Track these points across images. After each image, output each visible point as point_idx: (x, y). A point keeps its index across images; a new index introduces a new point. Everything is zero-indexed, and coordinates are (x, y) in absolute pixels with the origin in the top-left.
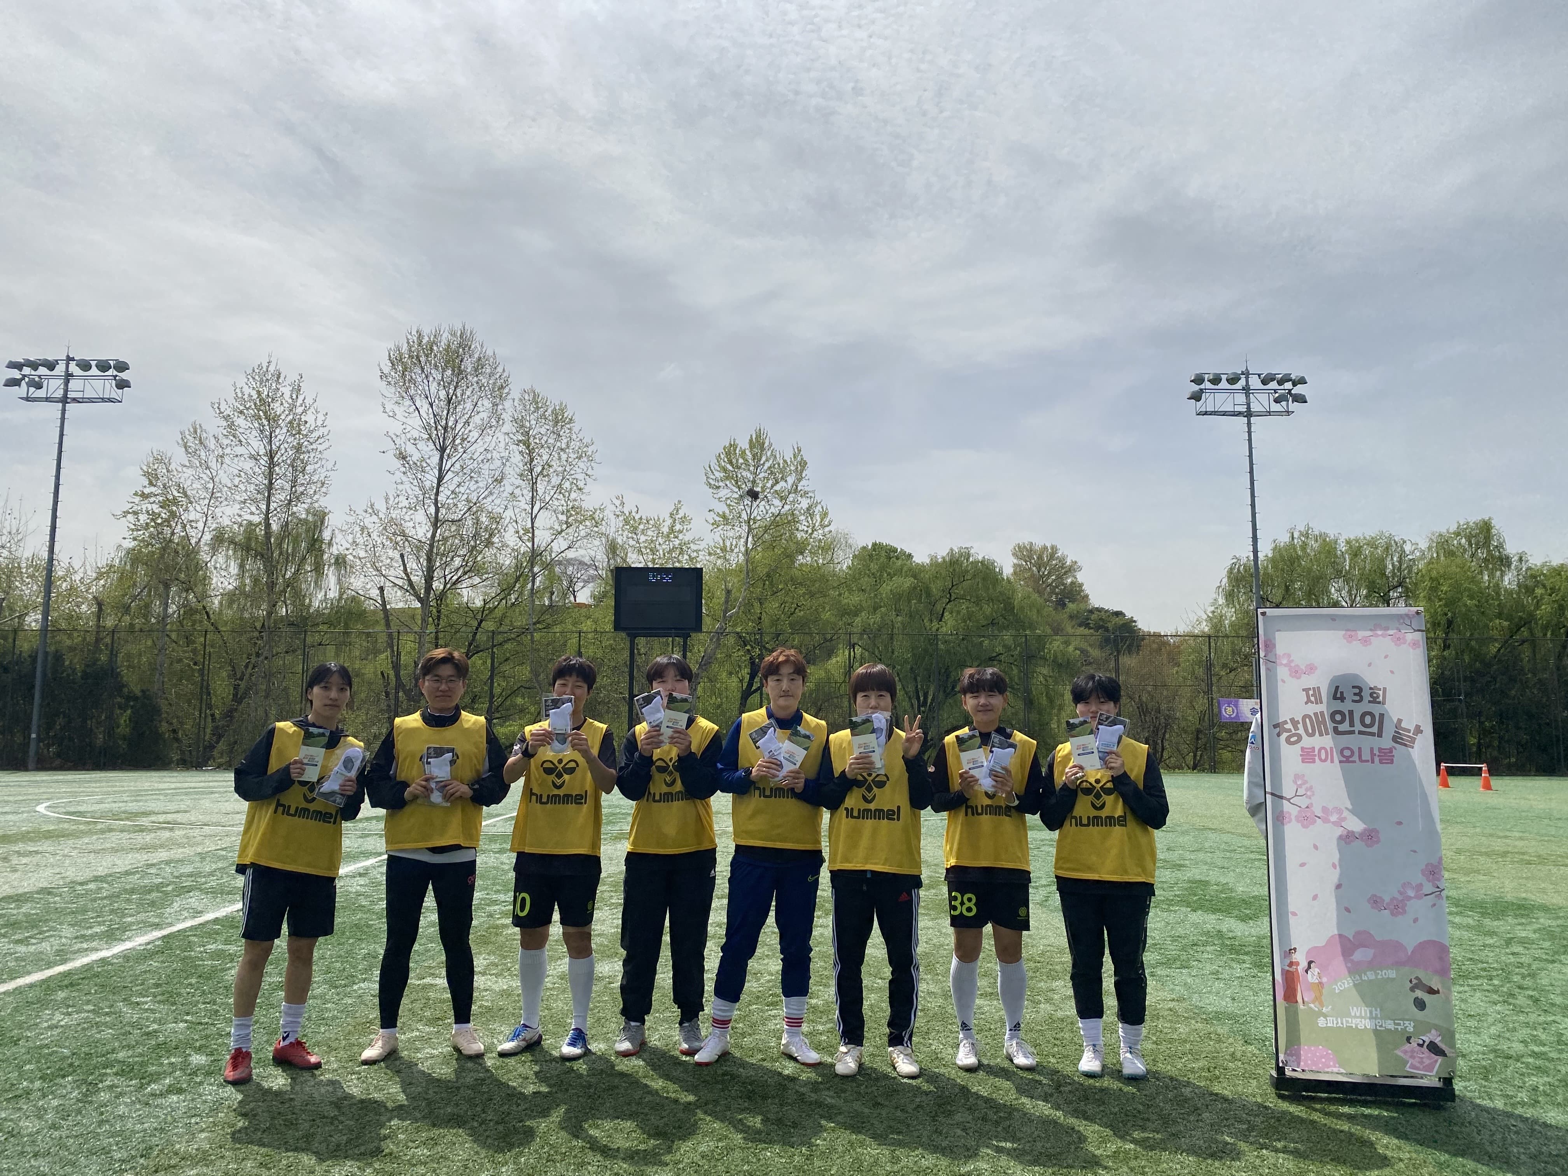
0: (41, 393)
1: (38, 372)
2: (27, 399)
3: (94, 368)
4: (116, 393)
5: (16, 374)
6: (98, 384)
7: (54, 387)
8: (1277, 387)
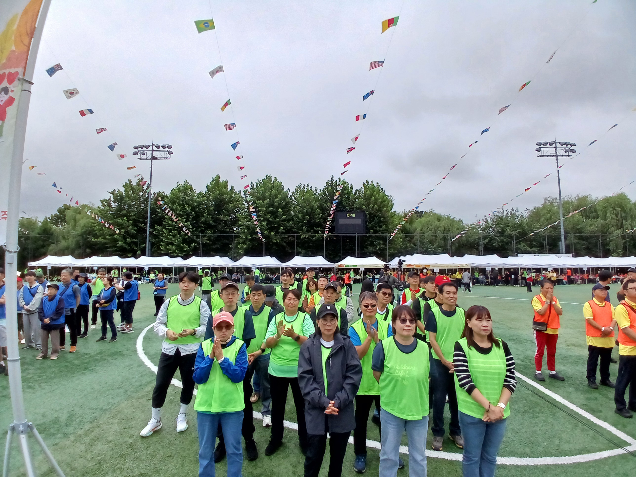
0: (144, 157)
1: (143, 150)
2: (140, 159)
3: (161, 147)
4: (168, 156)
5: (136, 150)
6: (162, 153)
7: (148, 155)
8: (566, 147)
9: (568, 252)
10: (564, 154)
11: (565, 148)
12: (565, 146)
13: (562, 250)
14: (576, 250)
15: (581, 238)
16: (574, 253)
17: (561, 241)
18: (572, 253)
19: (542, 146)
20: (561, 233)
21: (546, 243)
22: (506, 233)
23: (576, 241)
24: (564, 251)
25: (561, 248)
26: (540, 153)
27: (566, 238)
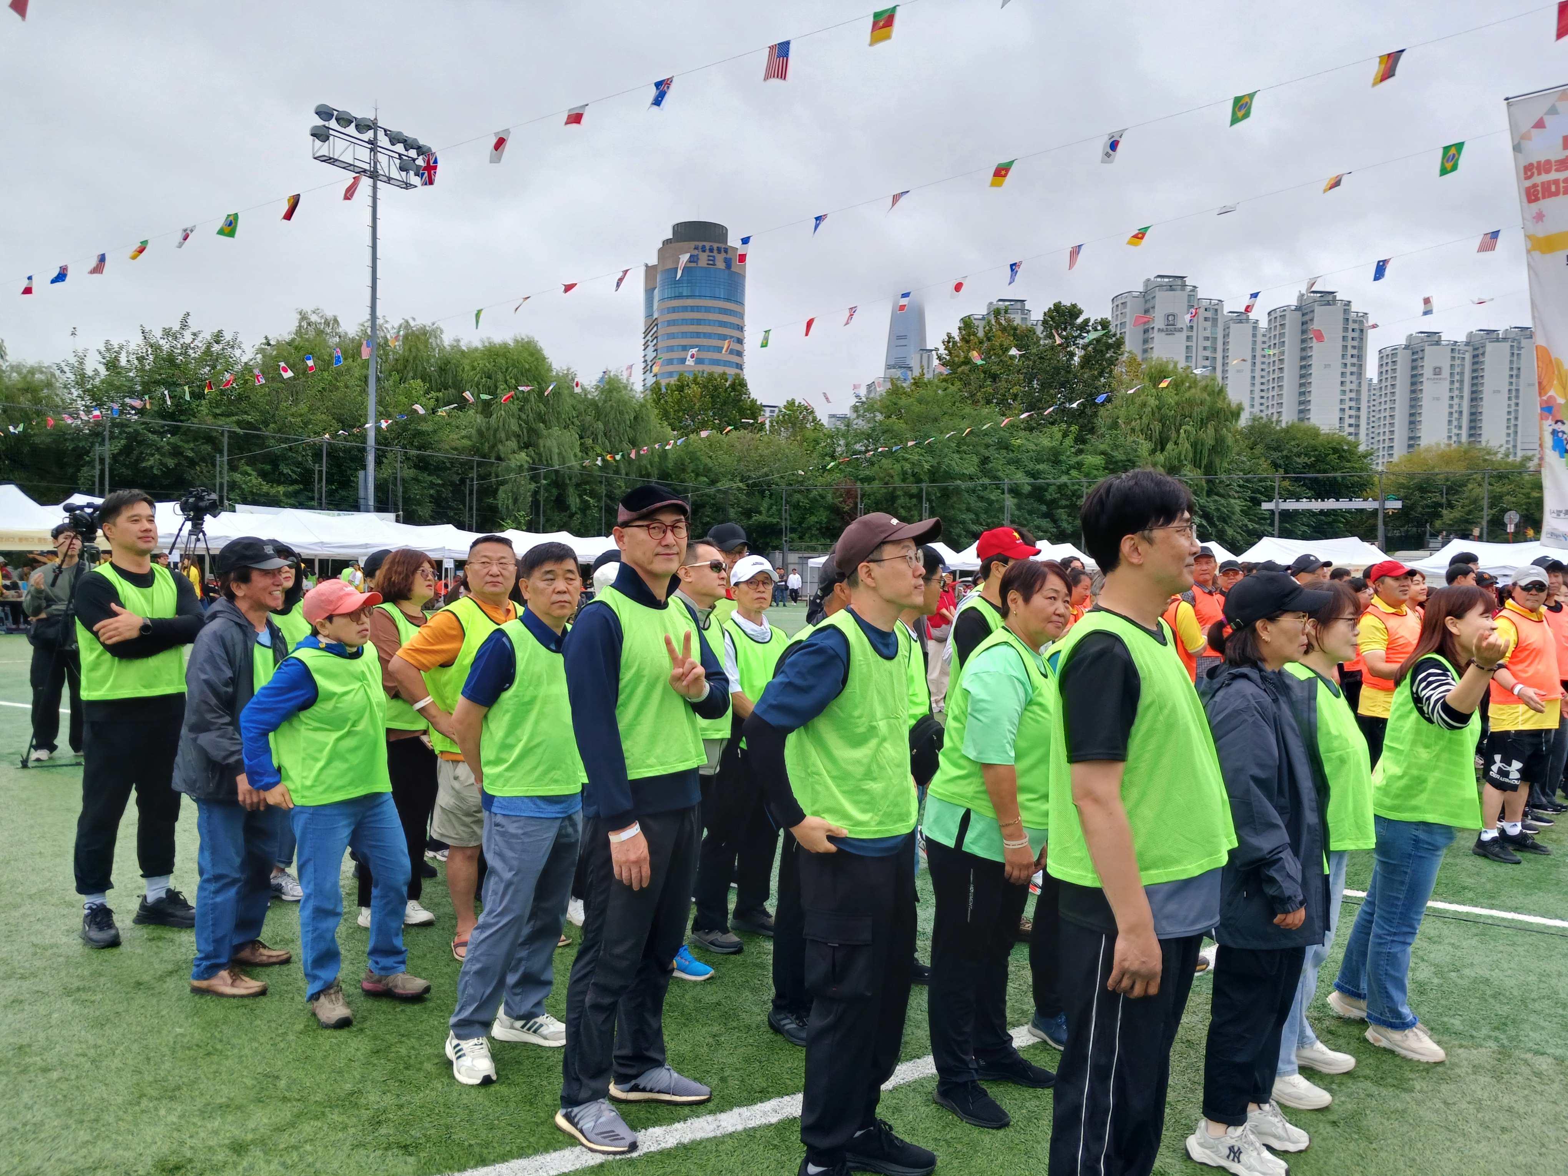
9: (381, 507)
10: (395, 174)
11: (400, 155)
12: (400, 148)
13: (366, 499)
14: (407, 500)
15: (422, 464)
16: (401, 513)
17: (364, 467)
18: (396, 510)
19: (333, 124)
20: (365, 443)
21: (320, 472)
22: (193, 424)
23: (409, 473)
24: (371, 502)
25: (361, 494)
26: (324, 149)
27: (379, 462)
